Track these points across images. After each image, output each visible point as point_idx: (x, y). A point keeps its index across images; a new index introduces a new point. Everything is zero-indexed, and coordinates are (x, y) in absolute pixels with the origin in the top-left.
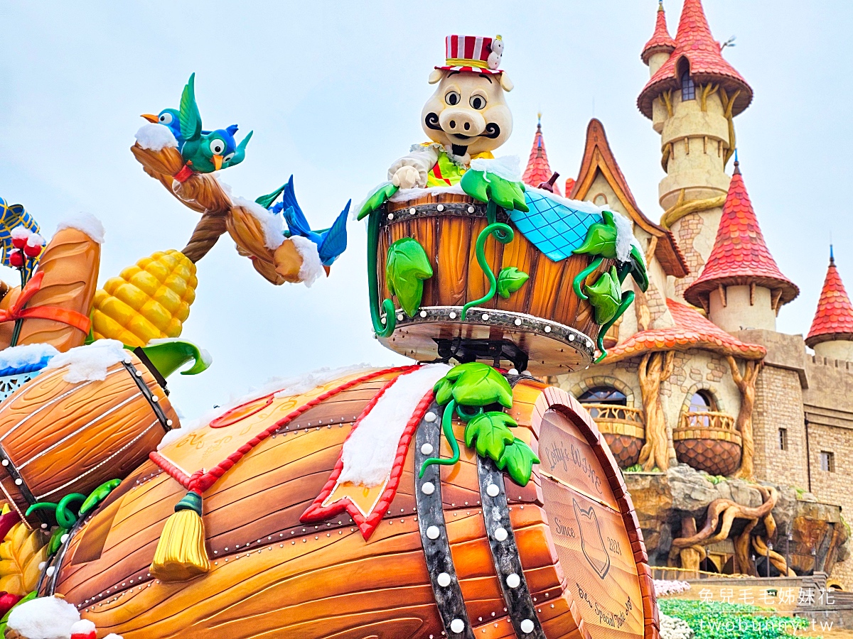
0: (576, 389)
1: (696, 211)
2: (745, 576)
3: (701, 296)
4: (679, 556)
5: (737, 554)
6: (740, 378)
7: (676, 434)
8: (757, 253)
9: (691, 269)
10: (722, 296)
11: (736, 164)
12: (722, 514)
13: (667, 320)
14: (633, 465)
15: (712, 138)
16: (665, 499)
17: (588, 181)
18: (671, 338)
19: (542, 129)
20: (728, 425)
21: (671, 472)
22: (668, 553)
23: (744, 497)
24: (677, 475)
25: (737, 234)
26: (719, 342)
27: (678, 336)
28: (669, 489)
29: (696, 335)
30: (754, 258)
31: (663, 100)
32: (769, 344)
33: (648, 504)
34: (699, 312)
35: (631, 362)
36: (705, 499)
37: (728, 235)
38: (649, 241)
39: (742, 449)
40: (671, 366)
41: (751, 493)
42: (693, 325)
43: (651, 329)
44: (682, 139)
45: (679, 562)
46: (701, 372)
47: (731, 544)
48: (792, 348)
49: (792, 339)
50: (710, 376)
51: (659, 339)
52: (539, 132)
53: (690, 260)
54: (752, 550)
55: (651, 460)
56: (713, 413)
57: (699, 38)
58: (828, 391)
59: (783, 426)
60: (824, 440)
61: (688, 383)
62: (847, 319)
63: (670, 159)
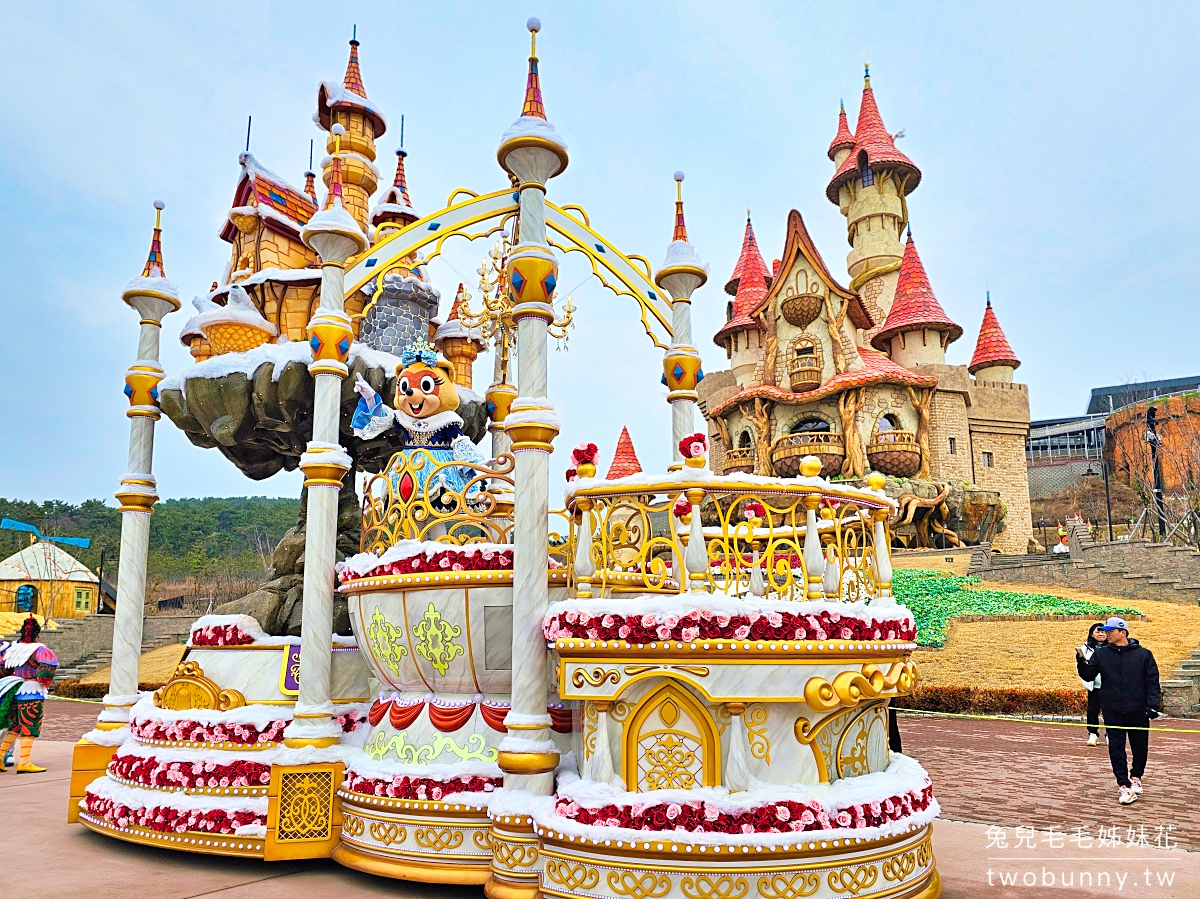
0: (790, 423)
1: (877, 275)
2: (927, 549)
3: (884, 342)
5: (919, 534)
6: (917, 403)
7: (869, 449)
8: (929, 304)
9: (876, 322)
10: (901, 341)
11: (909, 235)
12: (906, 506)
13: (858, 363)
14: (837, 475)
15: (888, 215)
17: (791, 261)
18: (862, 377)
19: (751, 222)
20: (909, 439)
23: (924, 492)
25: (911, 291)
26: (901, 377)
27: (868, 375)
29: (882, 373)
30: (926, 308)
31: (848, 188)
32: (939, 375)
34: (883, 355)
35: (832, 399)
37: (904, 292)
38: (842, 303)
39: (921, 456)
40: (863, 399)
41: (929, 488)
42: (880, 366)
43: (846, 372)
44: (865, 218)
46: (887, 400)
47: (914, 527)
48: (958, 376)
49: (958, 369)
50: (894, 404)
51: (852, 379)
52: (749, 225)
53: (874, 315)
54: (931, 530)
55: (851, 470)
56: (897, 431)
57: (875, 133)
58: (987, 406)
59: (952, 436)
60: (985, 444)
61: (877, 411)
62: (1002, 349)
63: (855, 236)
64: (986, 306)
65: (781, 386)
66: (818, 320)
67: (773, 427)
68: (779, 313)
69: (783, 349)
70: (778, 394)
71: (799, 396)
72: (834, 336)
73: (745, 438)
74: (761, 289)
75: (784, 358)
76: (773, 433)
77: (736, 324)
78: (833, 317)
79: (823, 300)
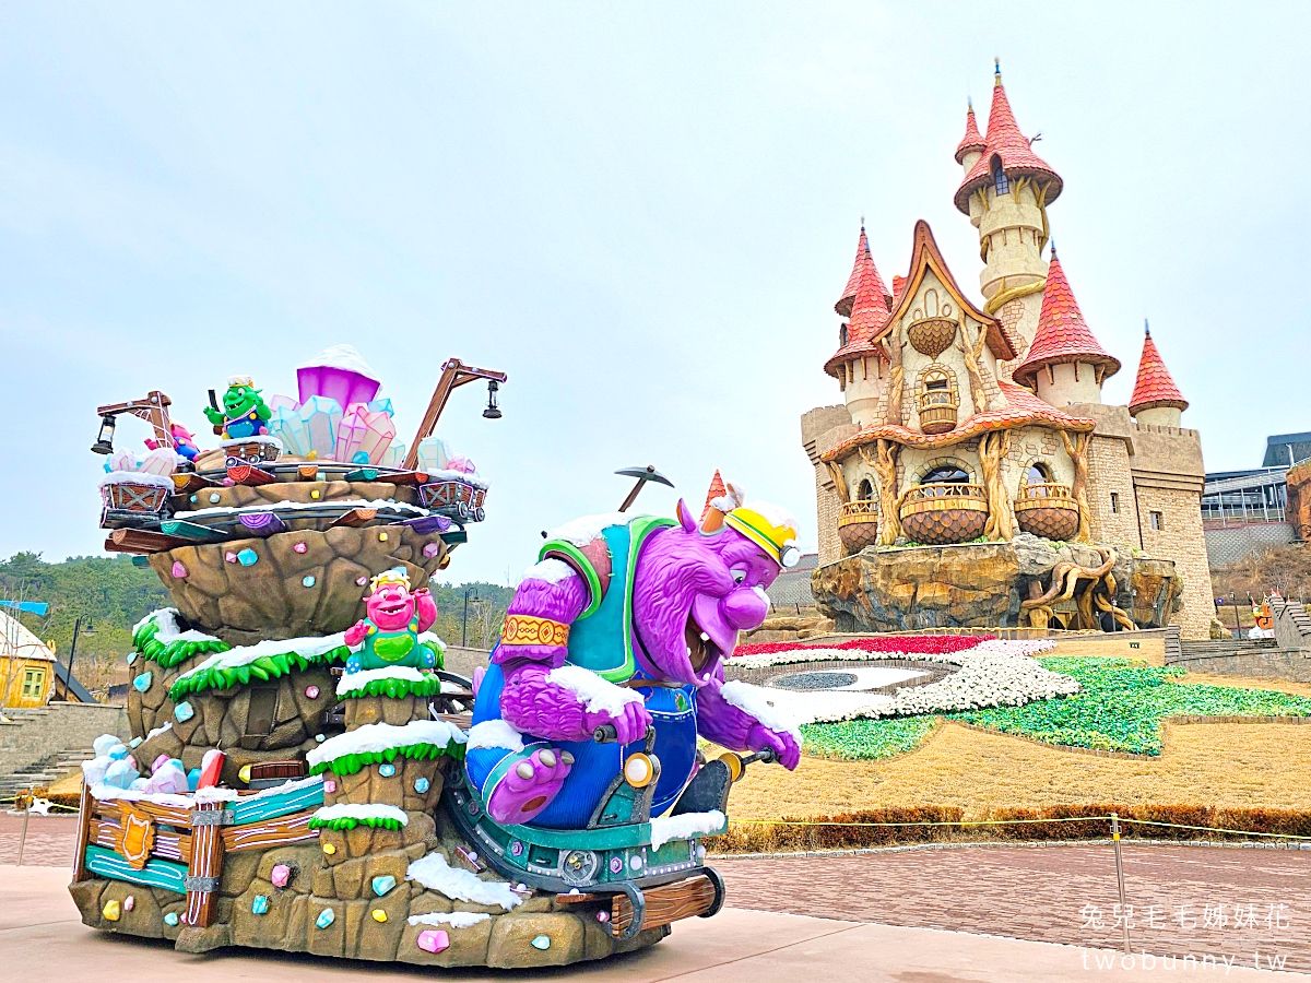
0: (922, 471)
1: (1016, 297)
2: (1095, 632)
3: (1028, 376)
4: (1028, 615)
5: (1081, 611)
6: (1072, 449)
7: (1017, 505)
8: (1082, 334)
9: (1018, 352)
10: (1049, 374)
11: (1053, 251)
12: (1065, 576)
13: (1001, 401)
14: (979, 536)
15: (1026, 228)
16: (1012, 566)
17: (919, 278)
18: (1007, 417)
19: (866, 232)
20: (1065, 493)
21: (1016, 540)
22: (1018, 614)
23: (1086, 559)
24: (1022, 543)
25: (1059, 316)
26: (1052, 419)
27: (1013, 415)
28: (1015, 556)
29: (1031, 414)
30: (1077, 337)
31: (979, 195)
32: (1096, 416)
33: (997, 571)
34: (1027, 391)
35: (972, 442)
36: (1049, 563)
37: (1050, 318)
38: (980, 329)
39: (1079, 515)
40: (1008, 444)
41: (1092, 555)
42: (1025, 404)
43: (987, 411)
44: (1000, 231)
45: (1028, 622)
46: (1035, 447)
47: (1074, 602)
48: (1118, 419)
49: (1117, 410)
50: (1045, 451)
51: (995, 420)
52: (863, 234)
53: (1017, 346)
54: (1095, 607)
55: (996, 531)
56: (1050, 484)
57: (1008, 135)
58: (1153, 455)
59: (1114, 491)
60: (1152, 501)
61: (1025, 458)
62: (1167, 387)
63: (989, 251)
64: (1145, 336)
65: (908, 426)
66: (951, 348)
67: (900, 476)
68: (905, 338)
69: (911, 380)
70: (907, 435)
71: (931, 438)
72: (971, 368)
73: (866, 487)
74: (881, 310)
75: (912, 392)
76: (900, 482)
77: (851, 351)
78: (969, 346)
79: (957, 325)
